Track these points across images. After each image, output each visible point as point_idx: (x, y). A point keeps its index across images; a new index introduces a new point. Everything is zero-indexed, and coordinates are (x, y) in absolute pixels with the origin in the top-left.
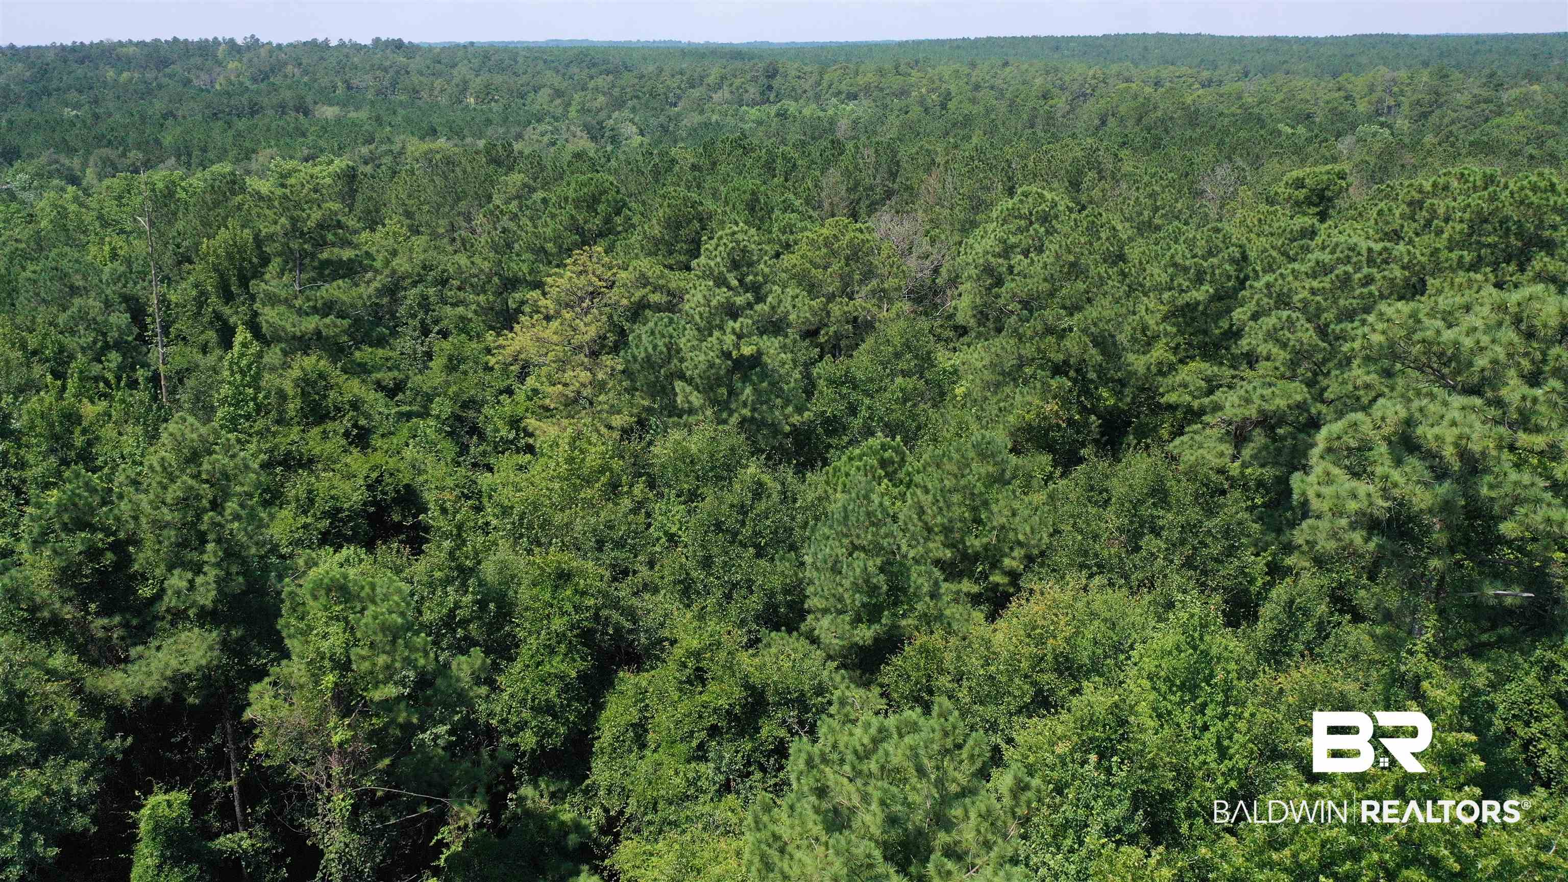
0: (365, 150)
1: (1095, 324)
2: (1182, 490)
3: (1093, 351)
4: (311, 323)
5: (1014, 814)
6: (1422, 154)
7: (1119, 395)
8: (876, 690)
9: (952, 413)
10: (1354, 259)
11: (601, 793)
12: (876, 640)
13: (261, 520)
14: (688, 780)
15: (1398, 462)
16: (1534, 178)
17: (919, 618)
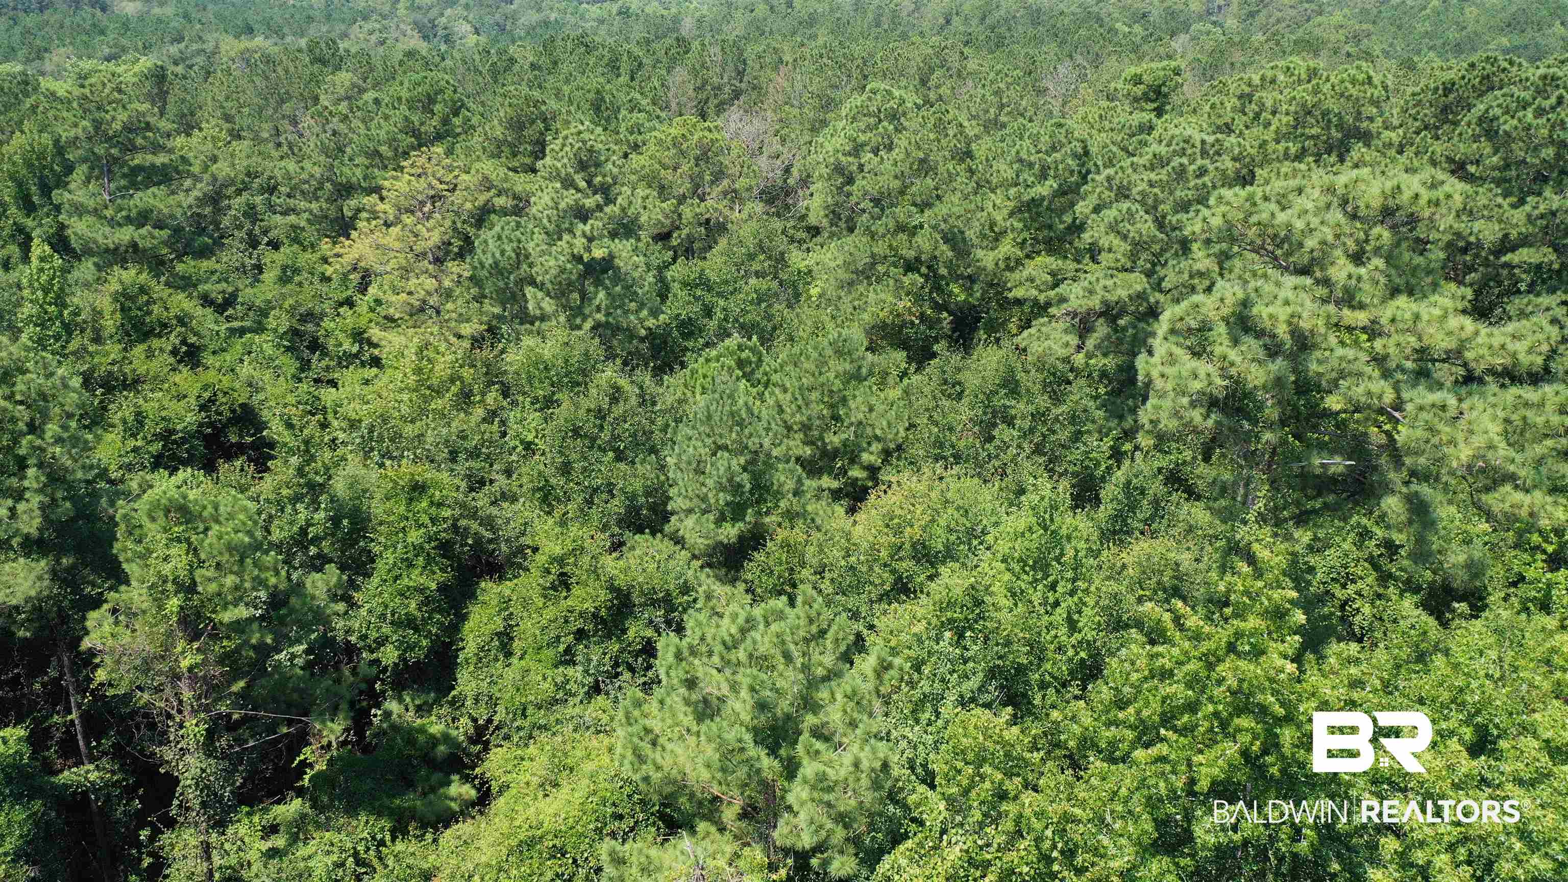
0: (174, 49)
1: (945, 221)
2: (1030, 380)
3: (944, 247)
4: (126, 234)
5: (878, 692)
6: (1250, 52)
7: (969, 290)
8: (741, 587)
9: (805, 311)
10: (1189, 152)
11: (468, 703)
12: (741, 538)
13: (86, 442)
14: (556, 684)
15: (1235, 342)
16: (1353, 72)
17: (782, 515)
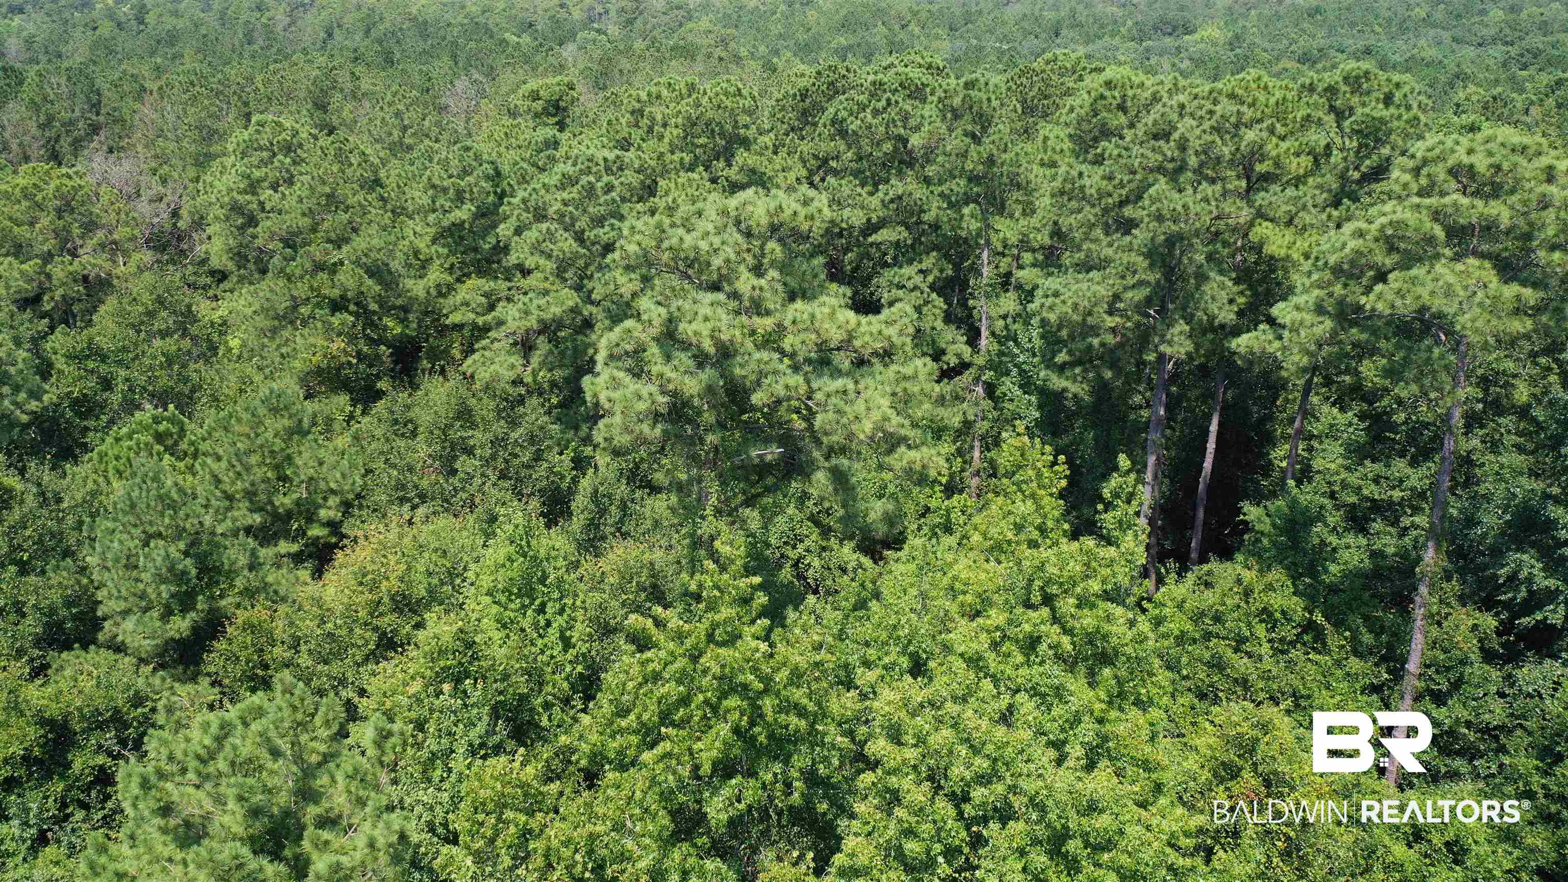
1: (366, 255)
3: (370, 282)
5: (381, 763)
7: (403, 321)
9: (229, 367)
10: (594, 169)
12: (195, 629)
16: (724, 85)
17: (240, 594)
